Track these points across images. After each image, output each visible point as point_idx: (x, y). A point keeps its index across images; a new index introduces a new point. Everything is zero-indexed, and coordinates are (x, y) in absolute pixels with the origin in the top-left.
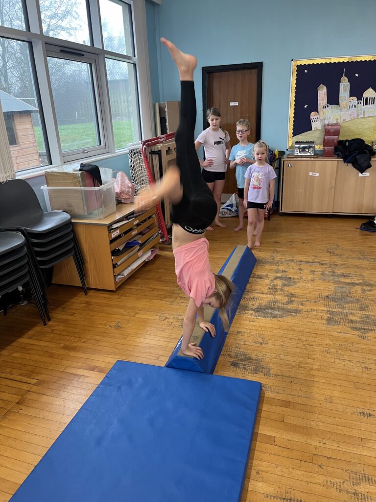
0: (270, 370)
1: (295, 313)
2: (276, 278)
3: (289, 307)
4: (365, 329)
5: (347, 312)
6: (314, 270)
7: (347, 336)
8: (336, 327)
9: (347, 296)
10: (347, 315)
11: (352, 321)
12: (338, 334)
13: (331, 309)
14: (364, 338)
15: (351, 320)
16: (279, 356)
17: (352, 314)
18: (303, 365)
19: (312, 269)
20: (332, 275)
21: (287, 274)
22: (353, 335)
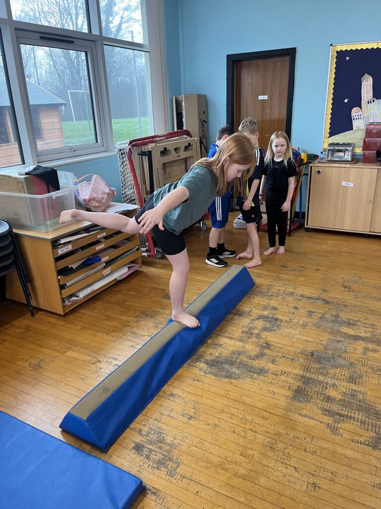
0: (178, 467)
1: (257, 373)
2: (260, 317)
3: (256, 363)
4: (341, 415)
5: (329, 382)
6: (313, 310)
7: (311, 422)
8: (302, 405)
9: (340, 355)
10: (326, 388)
11: (329, 399)
12: (300, 417)
13: (308, 375)
14: (334, 430)
15: (329, 396)
16: (202, 444)
17: (334, 385)
18: (227, 466)
19: (311, 309)
20: (333, 321)
21: (276, 312)
22: (321, 422)
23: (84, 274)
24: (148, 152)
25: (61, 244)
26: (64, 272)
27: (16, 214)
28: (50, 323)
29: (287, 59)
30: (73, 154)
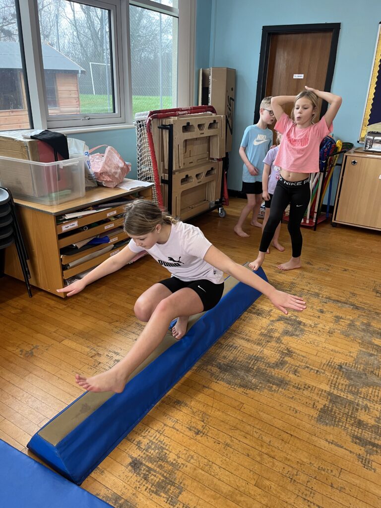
0: (180, 493)
1: (277, 385)
2: (280, 319)
3: (276, 372)
4: (374, 445)
5: (360, 403)
6: (341, 315)
7: (340, 451)
8: (328, 429)
9: (372, 372)
10: (357, 410)
11: (360, 424)
12: (326, 444)
13: (335, 392)
14: (366, 463)
15: (360, 420)
16: (211, 466)
17: (366, 408)
18: (238, 498)
19: (338, 314)
20: (364, 330)
22: (351, 452)
23: (88, 255)
24: (169, 125)
25: (65, 220)
26: (67, 251)
27: (19, 183)
28: (48, 305)
29: (329, 35)
30: (87, 122)
